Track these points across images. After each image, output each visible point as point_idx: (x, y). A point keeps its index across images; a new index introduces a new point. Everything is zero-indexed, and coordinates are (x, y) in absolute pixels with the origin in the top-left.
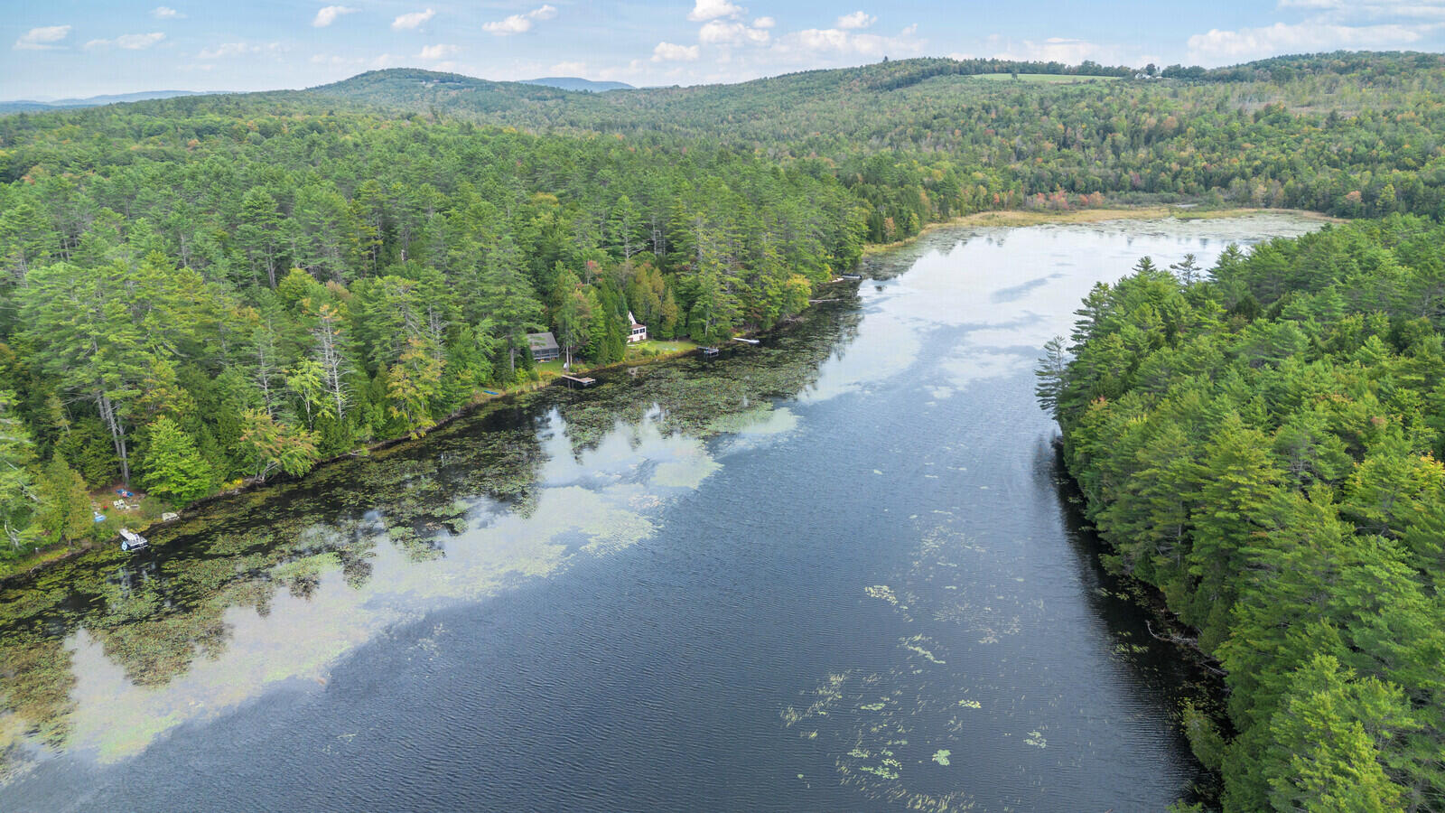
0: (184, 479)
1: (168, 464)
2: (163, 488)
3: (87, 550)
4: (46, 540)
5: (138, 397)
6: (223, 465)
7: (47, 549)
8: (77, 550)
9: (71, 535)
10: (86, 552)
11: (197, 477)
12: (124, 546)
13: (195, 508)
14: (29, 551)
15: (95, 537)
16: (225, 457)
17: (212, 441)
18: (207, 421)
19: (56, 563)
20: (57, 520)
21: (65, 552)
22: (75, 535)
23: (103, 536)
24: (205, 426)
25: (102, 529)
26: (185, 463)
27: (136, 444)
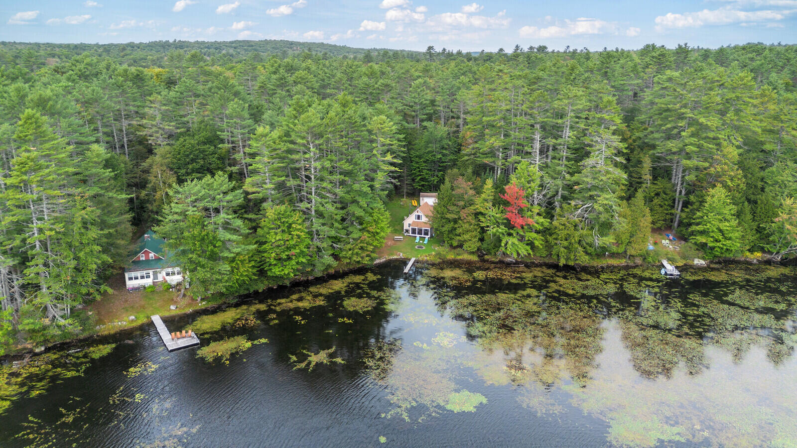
0: (721, 237)
1: (712, 223)
2: (702, 239)
3: (637, 266)
4: (614, 249)
5: (705, 169)
6: (752, 237)
7: (613, 255)
8: (631, 264)
9: (631, 251)
10: (636, 266)
11: (730, 239)
12: (663, 272)
13: (719, 263)
14: (602, 252)
15: (645, 259)
16: (754, 232)
17: (749, 217)
18: (749, 201)
19: (615, 267)
20: (625, 238)
21: (623, 262)
22: (633, 252)
23: (650, 259)
24: (746, 203)
25: (652, 255)
26: (724, 226)
27: (692, 204)
